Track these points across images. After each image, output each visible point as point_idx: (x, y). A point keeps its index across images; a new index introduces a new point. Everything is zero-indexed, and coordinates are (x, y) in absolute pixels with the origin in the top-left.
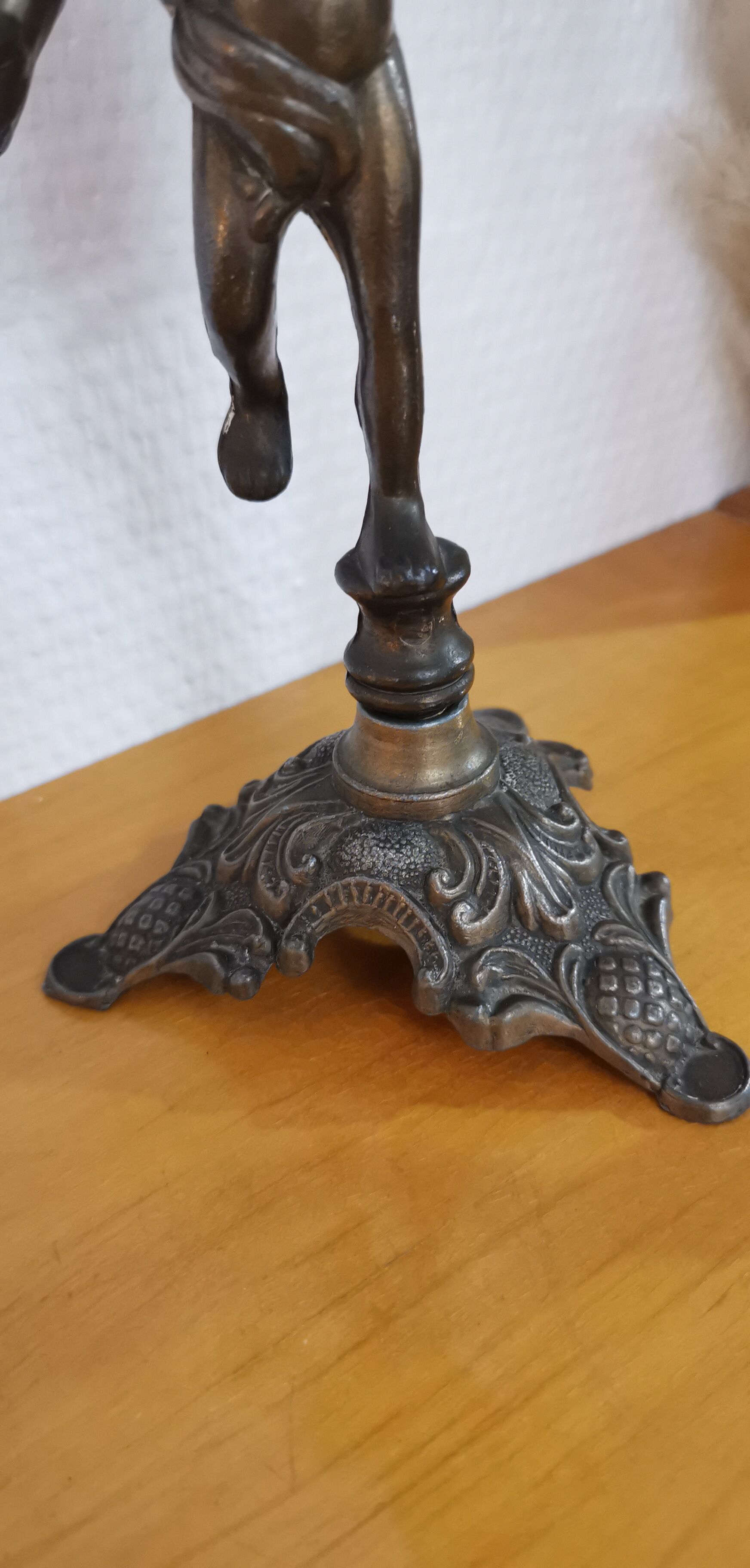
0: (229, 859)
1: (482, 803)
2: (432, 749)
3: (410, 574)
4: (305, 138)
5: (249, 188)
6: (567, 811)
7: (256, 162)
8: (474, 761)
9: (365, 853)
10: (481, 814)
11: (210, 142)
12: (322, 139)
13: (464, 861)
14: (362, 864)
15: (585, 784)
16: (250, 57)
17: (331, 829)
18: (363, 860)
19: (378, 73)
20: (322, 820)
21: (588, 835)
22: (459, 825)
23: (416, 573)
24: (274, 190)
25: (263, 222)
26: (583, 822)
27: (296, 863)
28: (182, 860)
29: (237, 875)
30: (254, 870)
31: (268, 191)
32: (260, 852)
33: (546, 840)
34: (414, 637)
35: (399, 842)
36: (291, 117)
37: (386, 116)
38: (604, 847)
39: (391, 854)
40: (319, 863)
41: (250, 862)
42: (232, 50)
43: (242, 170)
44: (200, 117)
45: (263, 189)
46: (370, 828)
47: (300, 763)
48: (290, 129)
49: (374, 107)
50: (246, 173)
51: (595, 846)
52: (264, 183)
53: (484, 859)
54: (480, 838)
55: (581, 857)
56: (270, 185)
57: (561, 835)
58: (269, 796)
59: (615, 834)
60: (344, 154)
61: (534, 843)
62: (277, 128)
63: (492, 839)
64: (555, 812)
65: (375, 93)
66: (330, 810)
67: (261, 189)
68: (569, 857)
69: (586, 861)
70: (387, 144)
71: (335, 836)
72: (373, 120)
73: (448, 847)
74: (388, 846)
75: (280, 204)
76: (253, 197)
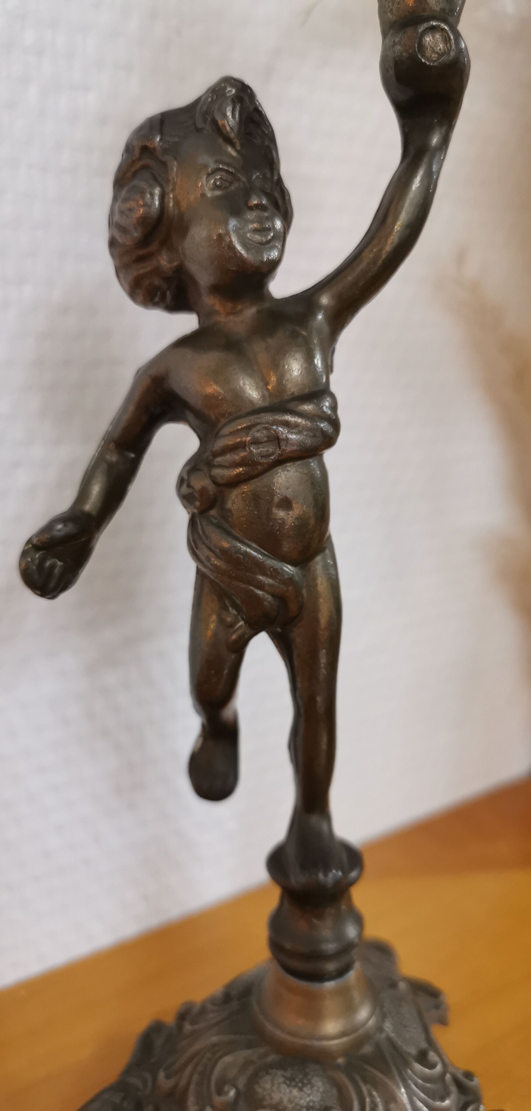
0: (168, 1077)
1: (368, 1049)
2: (330, 1005)
3: (321, 876)
4: (269, 598)
5: (229, 619)
6: (432, 1056)
7: (235, 606)
8: (363, 1013)
9: (275, 1088)
10: (366, 1059)
11: (206, 590)
12: (281, 599)
13: (351, 1101)
14: (271, 1098)
15: (443, 1022)
16: (238, 551)
17: (247, 1063)
18: (273, 1095)
19: (319, 558)
20: (242, 1055)
21: (448, 1077)
22: (349, 1069)
23: (326, 875)
24: (245, 623)
25: (236, 641)
26: (444, 1065)
27: (220, 1092)
28: (128, 1071)
29: (171, 1094)
30: (186, 1090)
31: (241, 623)
32: (192, 1075)
33: (416, 1085)
34: (320, 917)
35: (301, 1081)
36: (261, 586)
37: (322, 585)
38: (461, 1088)
39: (295, 1092)
40: (238, 1094)
41: (183, 1082)
42: (226, 545)
43: (225, 608)
44: (200, 575)
45: (239, 622)
46: (281, 1066)
47: (227, 997)
48: (260, 592)
49: (315, 579)
50: (228, 610)
51: (453, 1089)
52: (240, 618)
53: (368, 1100)
54: (365, 1081)
55: (443, 1099)
56: (243, 619)
57: (427, 1079)
58: (201, 1025)
59: (469, 1075)
60: (293, 607)
61: (407, 1087)
62: (252, 591)
63: (375, 1084)
64: (422, 1058)
65: (315, 570)
66: (249, 1045)
67: (237, 621)
68: (434, 1099)
69: (447, 1102)
70: (321, 601)
71: (251, 1070)
72: (312, 586)
73: (340, 1088)
74: (293, 1083)
75: (249, 631)
76: (231, 625)
